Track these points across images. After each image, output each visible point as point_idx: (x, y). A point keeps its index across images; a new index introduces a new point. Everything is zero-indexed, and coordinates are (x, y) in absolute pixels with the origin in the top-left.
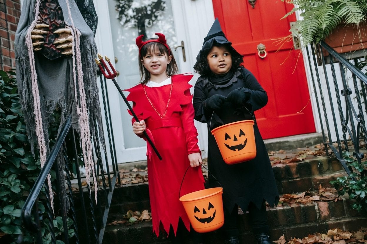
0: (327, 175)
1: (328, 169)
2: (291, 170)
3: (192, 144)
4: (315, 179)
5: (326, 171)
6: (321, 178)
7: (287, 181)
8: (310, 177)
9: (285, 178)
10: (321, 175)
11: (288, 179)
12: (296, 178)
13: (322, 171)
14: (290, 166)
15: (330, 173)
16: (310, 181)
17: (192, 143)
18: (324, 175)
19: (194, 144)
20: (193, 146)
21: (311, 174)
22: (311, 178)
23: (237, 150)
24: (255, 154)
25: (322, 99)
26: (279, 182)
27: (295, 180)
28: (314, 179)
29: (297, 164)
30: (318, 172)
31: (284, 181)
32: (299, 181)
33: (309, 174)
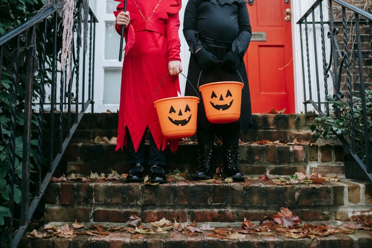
0: (303, 131)
1: (305, 125)
2: (269, 120)
3: (175, 52)
4: (291, 132)
5: (302, 127)
6: (297, 133)
7: (263, 130)
8: (285, 130)
9: (261, 128)
10: (297, 130)
11: (265, 129)
12: (272, 129)
13: (299, 126)
14: (268, 115)
15: (306, 129)
16: (285, 133)
17: (174, 50)
18: (300, 130)
19: (176, 52)
20: (175, 54)
21: (287, 126)
22: (287, 131)
23: (221, 110)
24: (239, 116)
25: (308, 55)
26: (255, 130)
27: (271, 130)
28: (289, 133)
29: (275, 116)
30: (294, 127)
31: (260, 130)
32: (274, 132)
33: (286, 127)
